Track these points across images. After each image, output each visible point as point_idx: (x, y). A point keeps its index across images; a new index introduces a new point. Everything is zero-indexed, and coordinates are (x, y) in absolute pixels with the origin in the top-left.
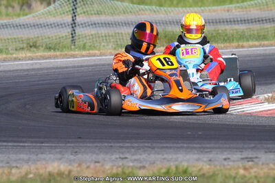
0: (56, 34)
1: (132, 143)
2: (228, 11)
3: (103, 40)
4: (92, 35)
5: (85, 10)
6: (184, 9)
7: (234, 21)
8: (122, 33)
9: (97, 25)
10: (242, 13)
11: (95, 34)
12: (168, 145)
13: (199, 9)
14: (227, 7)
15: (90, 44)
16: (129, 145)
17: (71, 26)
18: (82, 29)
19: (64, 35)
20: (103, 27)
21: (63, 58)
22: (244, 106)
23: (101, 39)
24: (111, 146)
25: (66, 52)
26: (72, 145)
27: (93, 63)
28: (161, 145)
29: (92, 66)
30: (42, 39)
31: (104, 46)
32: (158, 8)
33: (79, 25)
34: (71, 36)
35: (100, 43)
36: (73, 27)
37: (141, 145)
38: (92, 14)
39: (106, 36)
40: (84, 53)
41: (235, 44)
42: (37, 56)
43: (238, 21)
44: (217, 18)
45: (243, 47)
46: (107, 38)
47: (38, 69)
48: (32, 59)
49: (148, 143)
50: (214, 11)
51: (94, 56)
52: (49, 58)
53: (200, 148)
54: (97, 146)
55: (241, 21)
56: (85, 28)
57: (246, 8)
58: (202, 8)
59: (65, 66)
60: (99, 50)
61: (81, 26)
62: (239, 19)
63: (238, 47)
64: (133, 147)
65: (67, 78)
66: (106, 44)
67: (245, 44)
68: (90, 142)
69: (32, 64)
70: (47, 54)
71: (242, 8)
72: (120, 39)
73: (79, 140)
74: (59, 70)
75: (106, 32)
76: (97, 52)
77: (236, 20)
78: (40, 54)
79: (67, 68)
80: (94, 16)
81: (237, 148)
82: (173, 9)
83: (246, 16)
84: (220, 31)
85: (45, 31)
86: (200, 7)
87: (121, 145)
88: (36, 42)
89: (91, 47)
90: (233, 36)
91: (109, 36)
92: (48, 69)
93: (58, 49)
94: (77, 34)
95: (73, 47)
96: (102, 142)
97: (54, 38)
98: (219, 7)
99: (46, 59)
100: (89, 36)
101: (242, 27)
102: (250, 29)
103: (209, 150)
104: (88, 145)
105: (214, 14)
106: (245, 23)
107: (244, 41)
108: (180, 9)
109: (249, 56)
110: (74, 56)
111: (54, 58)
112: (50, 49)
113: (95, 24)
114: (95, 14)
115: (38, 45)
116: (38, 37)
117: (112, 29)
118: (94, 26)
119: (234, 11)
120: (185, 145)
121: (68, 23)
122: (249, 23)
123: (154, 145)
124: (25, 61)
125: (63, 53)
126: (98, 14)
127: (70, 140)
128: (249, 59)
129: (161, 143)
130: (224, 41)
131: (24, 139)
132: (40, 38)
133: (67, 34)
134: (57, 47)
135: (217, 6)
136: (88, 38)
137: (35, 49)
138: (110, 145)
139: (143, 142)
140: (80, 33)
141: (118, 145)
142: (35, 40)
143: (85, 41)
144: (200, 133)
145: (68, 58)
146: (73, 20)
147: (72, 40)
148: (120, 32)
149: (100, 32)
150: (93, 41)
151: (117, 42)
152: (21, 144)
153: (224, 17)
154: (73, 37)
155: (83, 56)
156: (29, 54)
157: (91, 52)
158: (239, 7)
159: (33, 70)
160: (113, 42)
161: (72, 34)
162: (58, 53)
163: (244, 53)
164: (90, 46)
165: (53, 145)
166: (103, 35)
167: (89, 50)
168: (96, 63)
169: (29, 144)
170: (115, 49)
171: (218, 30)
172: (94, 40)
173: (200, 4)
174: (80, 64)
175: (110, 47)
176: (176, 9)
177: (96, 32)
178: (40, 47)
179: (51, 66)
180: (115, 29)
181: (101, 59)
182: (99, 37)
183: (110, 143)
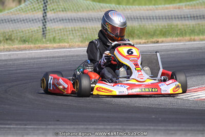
0: (29, 29)
1: (104, 125)
2: (179, 8)
3: (70, 34)
4: (60, 30)
5: (54, 7)
6: (140, 7)
7: (185, 18)
8: (86, 28)
9: (65, 21)
10: (191, 10)
11: (63, 29)
12: (137, 127)
13: (154, 7)
14: (178, 5)
15: (58, 38)
16: (102, 127)
17: (41, 22)
18: (51, 24)
19: (36, 29)
20: (69, 22)
21: (37, 50)
22: (199, 93)
23: (68, 33)
24: (87, 128)
25: (39, 45)
26: (52, 127)
27: (63, 54)
28: (131, 127)
29: (62, 57)
30: (17, 33)
31: (71, 39)
32: (117, 6)
33: (48, 21)
34: (42, 30)
35: (68, 36)
36: (43, 23)
37: (113, 127)
38: (60, 11)
39: (72, 31)
40: (55, 45)
41: (188, 38)
42: (13, 48)
43: (188, 17)
44: (170, 15)
45: (194, 40)
46: (74, 32)
47: (15, 60)
48: (10, 51)
49: (119, 125)
50: (167, 8)
51: (64, 48)
52: (25, 49)
53: (165, 130)
54: (74, 128)
55: (191, 17)
56: (54, 24)
57: (195, 6)
58: (157, 6)
59: (39, 56)
60: (68, 43)
61: (50, 22)
62: (189, 16)
63: (190, 40)
64: (107, 129)
65: (41, 68)
66: (72, 37)
67: (196, 37)
68: (68, 125)
69: (10, 55)
70: (23, 46)
71: (191, 6)
72: (84, 33)
73: (58, 123)
74: (34, 60)
75: (73, 26)
76: (66, 44)
77: (186, 16)
78: (16, 46)
79: (41, 58)
80: (62, 12)
81: (199, 131)
82: (131, 6)
83: (195, 13)
84: (173, 27)
85: (18, 26)
86: (154, 5)
87: (96, 127)
88: (11, 35)
89: (60, 41)
90: (185, 30)
91: (75, 30)
92: (24, 59)
93: (32, 42)
94: (47, 29)
95: (44, 40)
96: (79, 125)
97: (27, 32)
98: (171, 5)
99: (22, 50)
100: (58, 30)
101: (192, 23)
102: (199, 24)
103: (173, 132)
104: (66, 127)
105: (166, 11)
106: (194, 19)
107: (195, 36)
108: (137, 7)
109: (200, 48)
110: (46, 48)
111: (29, 50)
112: (24, 41)
113: (63, 20)
114: (63, 11)
115: (13, 38)
116: (13, 31)
117: (78, 24)
118: (62, 21)
119: (184, 8)
120: (152, 128)
121: (38, 19)
122: (197, 19)
123: (125, 127)
124: (4, 52)
125: (36, 45)
126: (66, 11)
127: (50, 123)
128: (201, 51)
129: (130, 125)
130: (178, 35)
131: (9, 122)
132: (15, 32)
133: (38, 29)
134: (31, 40)
135: (169, 4)
136: (57, 32)
137: (10, 42)
138: (85, 127)
139: (114, 125)
140: (50, 28)
141: (93, 127)
142: (10, 34)
143: (54, 35)
144: (154, 117)
145: (42, 50)
146: (44, 17)
147: (43, 34)
148: (85, 27)
149: (67, 27)
150: (61, 35)
151: (82, 35)
152: (7, 126)
153: (176, 14)
154: (43, 31)
155: (55, 48)
156: (6, 46)
157: (61, 44)
158: (188, 5)
159: (11, 60)
160: (79, 35)
161: (43, 29)
162: (32, 46)
163: (196, 46)
164: (59, 39)
165: (36, 127)
166: (70, 29)
167: (59, 43)
168: (66, 54)
169: (15, 126)
170: (82, 42)
171: (171, 26)
172: (63, 33)
173: (153, 2)
174: (52, 55)
175: (77, 40)
176: (134, 7)
177: (64, 27)
178: (15, 40)
179: (27, 56)
180: (81, 24)
181: (69, 51)
182: (67, 31)
183: (86, 125)
